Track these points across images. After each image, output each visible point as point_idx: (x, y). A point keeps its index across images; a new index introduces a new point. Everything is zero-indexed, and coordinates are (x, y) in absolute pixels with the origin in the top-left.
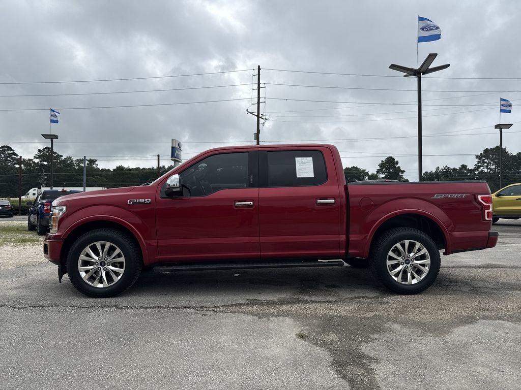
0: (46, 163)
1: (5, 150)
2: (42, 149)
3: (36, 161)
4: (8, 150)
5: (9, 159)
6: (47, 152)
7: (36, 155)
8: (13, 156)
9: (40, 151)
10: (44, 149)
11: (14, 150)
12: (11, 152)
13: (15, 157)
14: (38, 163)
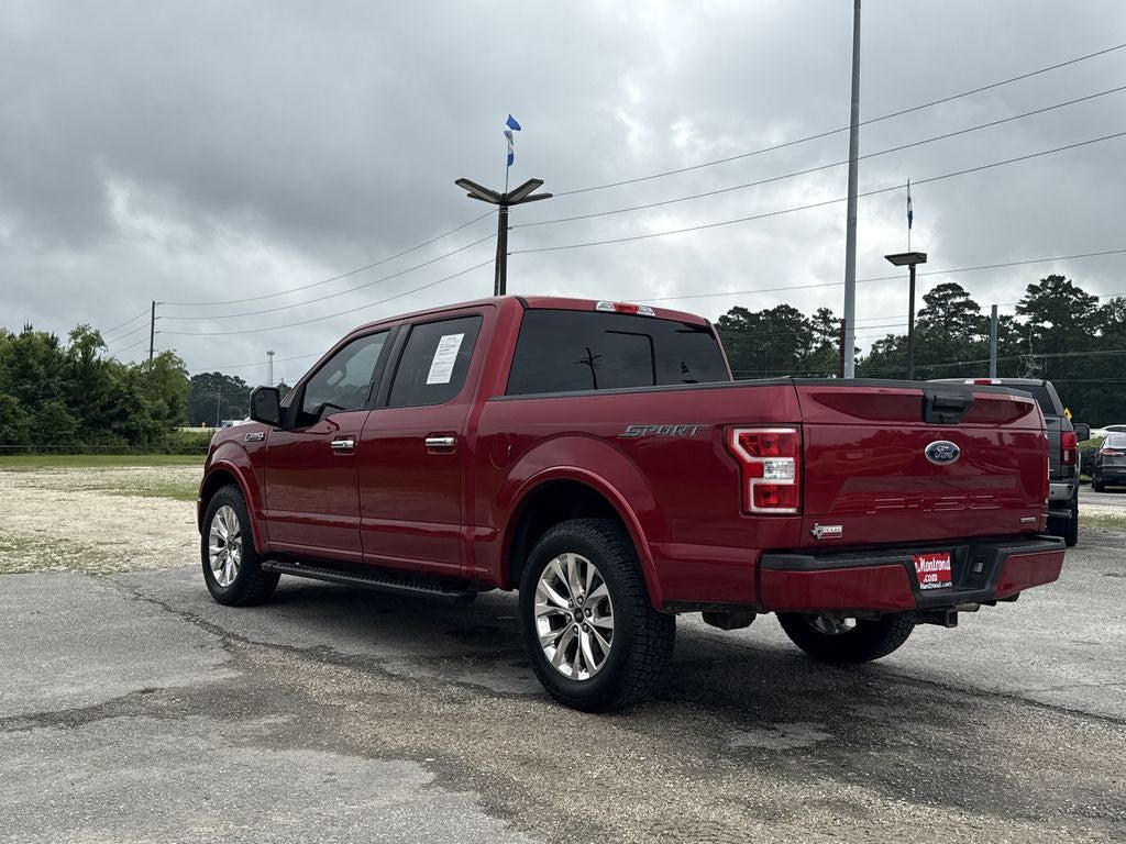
0: (1048, 325)
1: (946, 297)
2: (1038, 284)
3: (1023, 320)
4: (954, 296)
5: (954, 319)
6: (1054, 290)
7: (1024, 302)
8: (969, 312)
9: (1032, 289)
10: (1044, 282)
11: (967, 294)
12: (962, 299)
13: (972, 312)
14: (1028, 325)
